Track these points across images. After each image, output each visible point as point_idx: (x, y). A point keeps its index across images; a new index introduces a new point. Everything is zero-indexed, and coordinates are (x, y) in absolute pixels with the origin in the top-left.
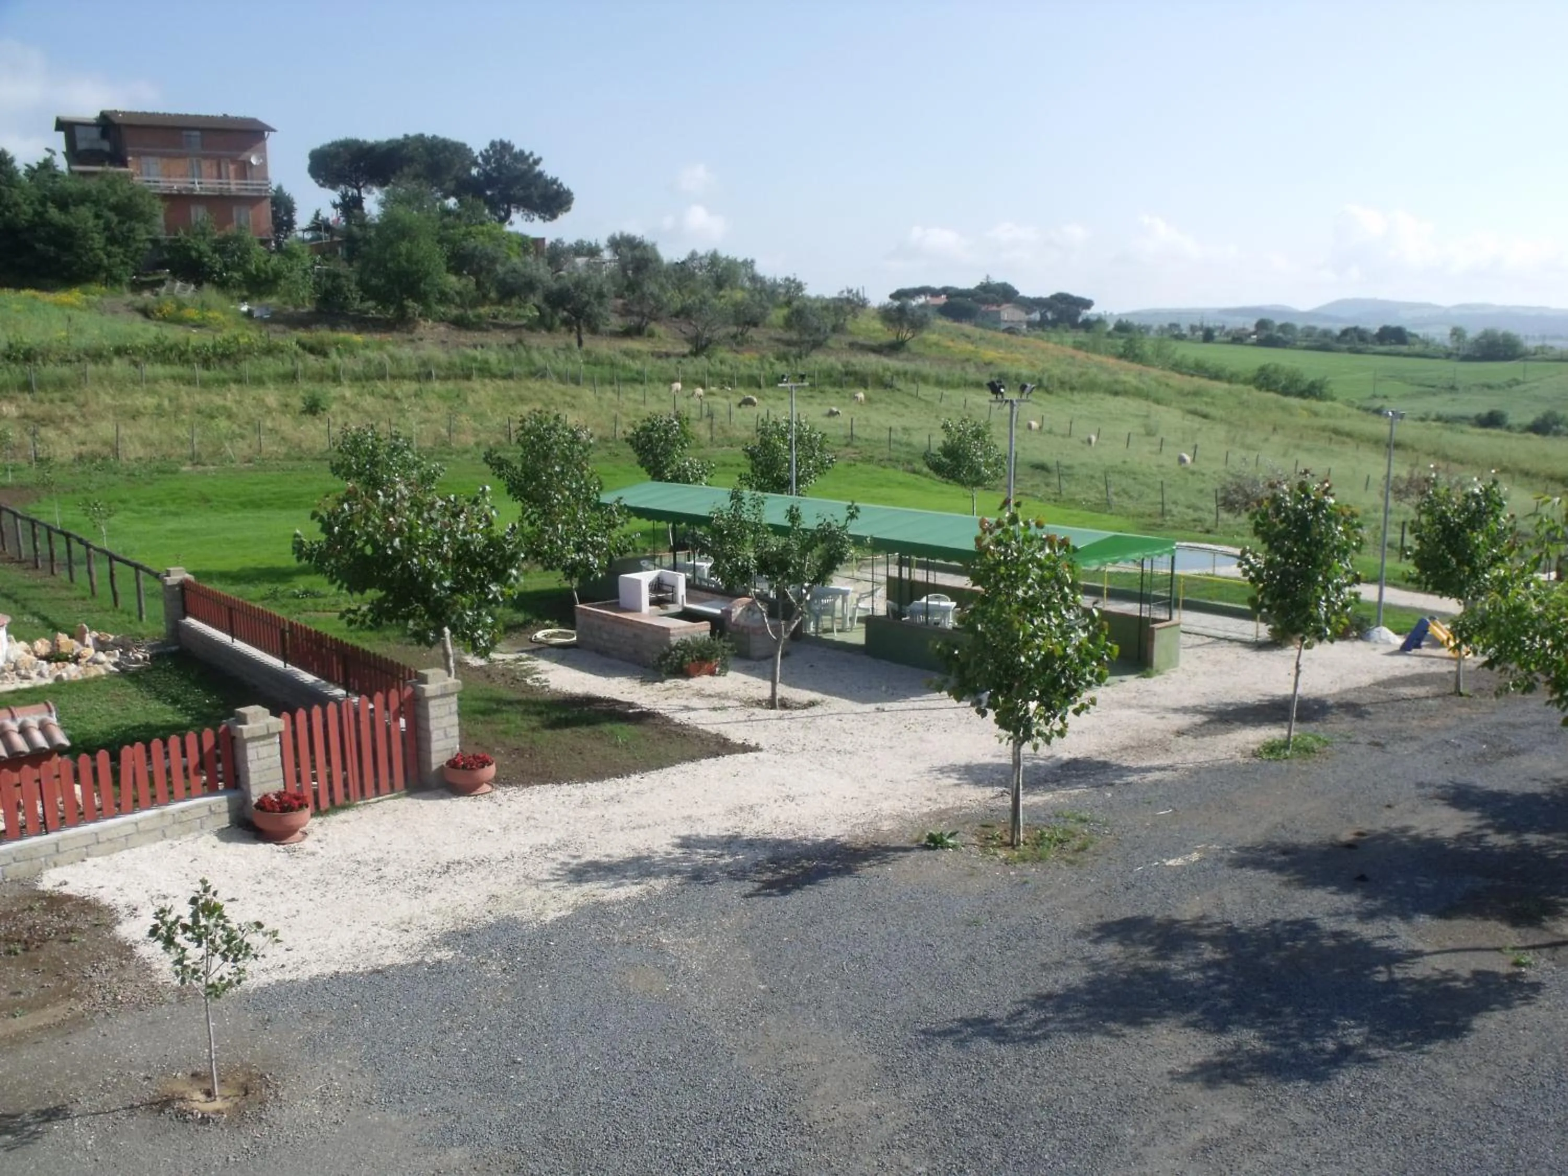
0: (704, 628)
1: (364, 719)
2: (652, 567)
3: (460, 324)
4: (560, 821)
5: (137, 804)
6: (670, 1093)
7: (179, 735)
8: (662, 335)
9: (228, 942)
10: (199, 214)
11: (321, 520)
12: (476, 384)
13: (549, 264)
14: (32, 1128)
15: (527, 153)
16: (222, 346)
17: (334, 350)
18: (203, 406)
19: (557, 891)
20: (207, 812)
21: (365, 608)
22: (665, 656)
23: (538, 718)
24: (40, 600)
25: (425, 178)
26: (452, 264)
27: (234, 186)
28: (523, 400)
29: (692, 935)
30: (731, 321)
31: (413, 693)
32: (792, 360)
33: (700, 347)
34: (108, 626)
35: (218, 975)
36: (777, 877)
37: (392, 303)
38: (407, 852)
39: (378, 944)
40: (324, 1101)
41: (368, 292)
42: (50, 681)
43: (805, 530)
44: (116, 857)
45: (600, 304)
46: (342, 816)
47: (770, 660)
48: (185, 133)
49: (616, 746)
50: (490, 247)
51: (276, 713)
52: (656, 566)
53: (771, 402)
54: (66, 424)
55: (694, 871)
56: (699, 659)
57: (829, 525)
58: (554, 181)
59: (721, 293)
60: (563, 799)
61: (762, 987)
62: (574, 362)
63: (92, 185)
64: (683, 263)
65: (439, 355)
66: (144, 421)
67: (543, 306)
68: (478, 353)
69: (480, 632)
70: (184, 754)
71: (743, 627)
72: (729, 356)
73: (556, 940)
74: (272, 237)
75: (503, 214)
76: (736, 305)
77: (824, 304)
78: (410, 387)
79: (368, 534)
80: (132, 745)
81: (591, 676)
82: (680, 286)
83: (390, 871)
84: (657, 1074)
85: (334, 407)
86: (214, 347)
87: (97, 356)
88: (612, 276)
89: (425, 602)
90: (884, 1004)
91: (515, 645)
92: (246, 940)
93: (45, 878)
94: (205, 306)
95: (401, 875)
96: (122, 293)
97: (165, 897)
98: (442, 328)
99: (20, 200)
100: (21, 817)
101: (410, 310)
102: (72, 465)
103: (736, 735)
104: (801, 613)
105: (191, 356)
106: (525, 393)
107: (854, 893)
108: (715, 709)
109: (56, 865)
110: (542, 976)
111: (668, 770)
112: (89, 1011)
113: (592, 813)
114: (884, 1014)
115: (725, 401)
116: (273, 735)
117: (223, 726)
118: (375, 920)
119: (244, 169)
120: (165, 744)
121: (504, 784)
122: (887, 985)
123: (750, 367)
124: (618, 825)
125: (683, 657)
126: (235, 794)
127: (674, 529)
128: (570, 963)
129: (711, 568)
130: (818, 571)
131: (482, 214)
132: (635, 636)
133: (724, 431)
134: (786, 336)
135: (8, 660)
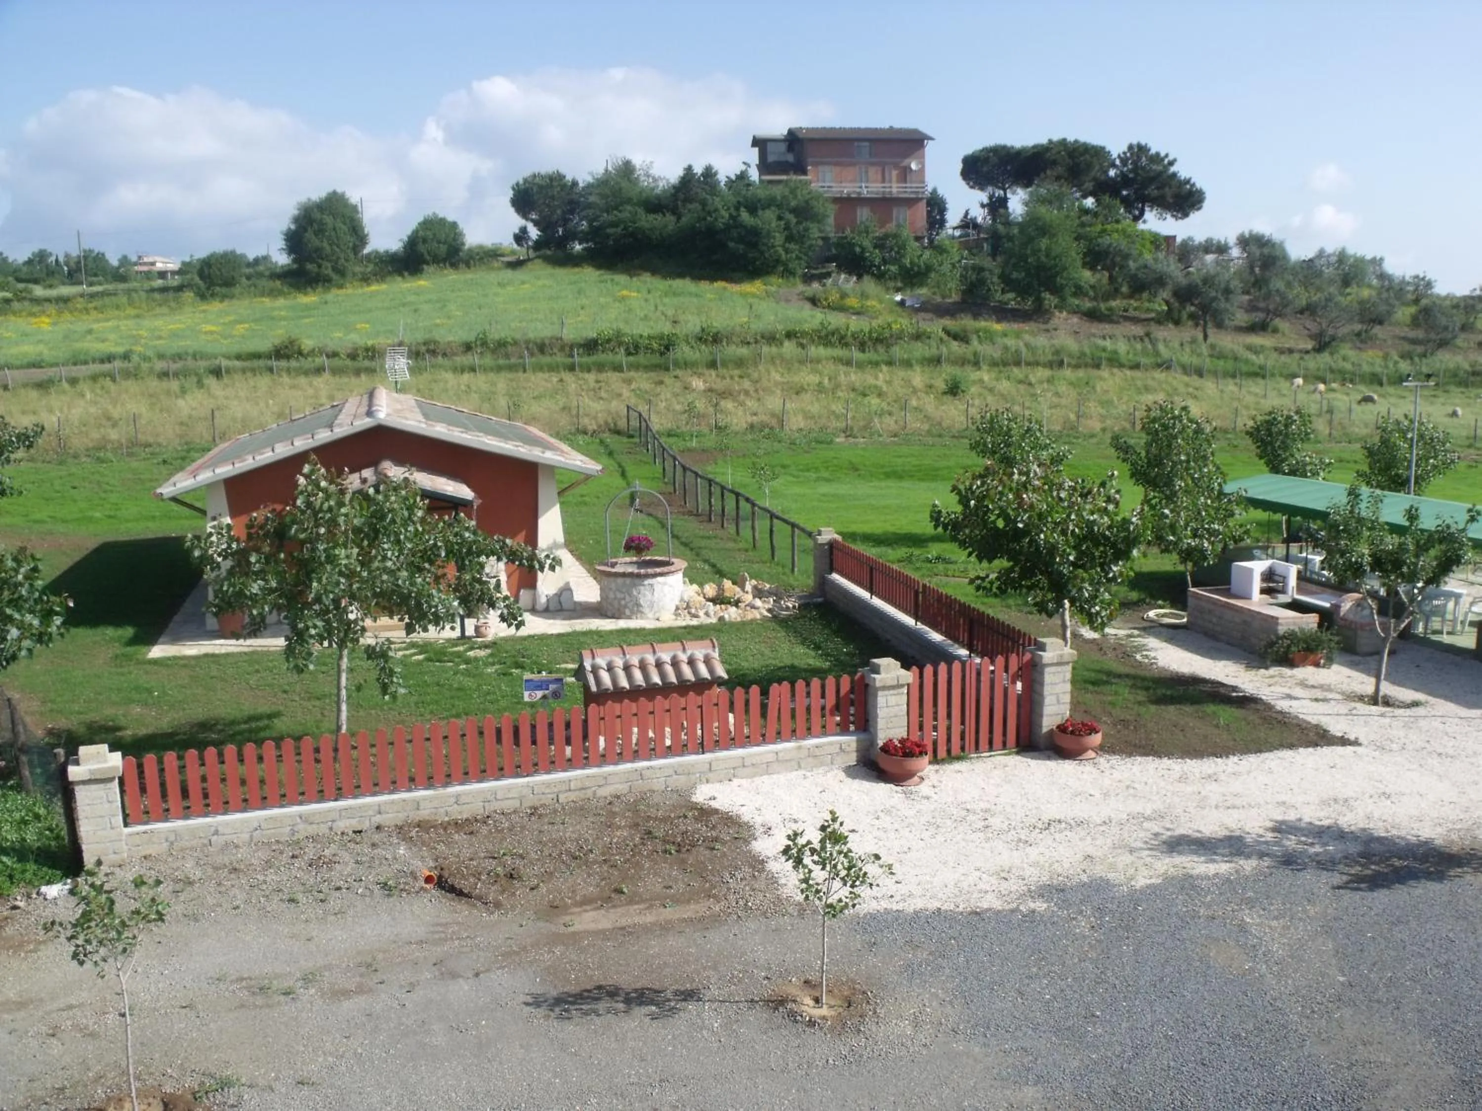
0: (1311, 621)
1: (985, 679)
2: (1264, 556)
3: (1093, 316)
4: (1158, 793)
5: (779, 736)
6: (1238, 1069)
7: (821, 678)
8: (1286, 331)
9: (849, 869)
10: (863, 214)
11: (959, 493)
12: (1105, 373)
13: (1180, 260)
14: (672, 1004)
15: (1163, 154)
16: (876, 331)
17: (975, 337)
18: (857, 384)
19: (1149, 859)
20: (838, 750)
21: (993, 576)
22: (1272, 644)
23: (1144, 693)
24: (711, 549)
25: (1066, 179)
26: (1088, 259)
27: (895, 189)
28: (1147, 389)
29: (1276, 918)
30: (1356, 318)
31: (1032, 659)
32: (1416, 359)
33: (1323, 344)
34: (765, 576)
35: (836, 897)
36: (1369, 872)
37: (1030, 296)
38: (1013, 806)
39: (978, 887)
40: (916, 1024)
41: (1008, 283)
42: (714, 620)
43: (1422, 531)
44: (758, 780)
45: (1227, 300)
46: (957, 766)
47: (1376, 657)
48: (856, 144)
49: (1217, 726)
50: (1123, 244)
51: (906, 666)
52: (1268, 557)
53: (1393, 400)
54: (742, 397)
55: (1283, 856)
56: (1305, 650)
57: (1448, 527)
58: (1188, 181)
59: (1348, 290)
60: (1163, 772)
61: (1341, 979)
62: (1199, 355)
63: (777, 192)
64: (1311, 260)
65: (1071, 344)
66: (807, 397)
67: (1172, 300)
68: (1108, 344)
69: (1097, 608)
70: (823, 696)
71: (1352, 622)
72: (1351, 353)
73: (1145, 906)
74: (925, 234)
75: (1137, 213)
76: (1361, 302)
77: (1455, 301)
78: (1042, 373)
79: (1001, 508)
80: (780, 683)
81: (1199, 657)
82: (1306, 284)
83: (996, 822)
84: (1228, 1048)
85: (973, 390)
86: (870, 332)
87: (771, 338)
88: (1238, 273)
89: (1049, 574)
90: (1466, 1016)
91: (1127, 622)
92: (864, 869)
93: (698, 792)
94: (864, 296)
95: (1005, 827)
96: (794, 285)
97: (796, 821)
98: (1075, 320)
99: (720, 207)
100: (684, 737)
101: (1047, 302)
102: (745, 434)
103: (1336, 728)
104: (1412, 613)
105: (849, 339)
106: (1150, 382)
107: (1444, 898)
108: (1317, 700)
109: (707, 782)
110: (1128, 938)
111: (1266, 755)
112: (724, 912)
113: (1189, 789)
114: (1466, 1026)
115: (1345, 398)
116: (902, 686)
117: (859, 674)
118: (978, 865)
119: (905, 174)
120: (808, 685)
121: (1108, 752)
122: (1471, 996)
123: (1372, 364)
124: (1214, 803)
125: (1289, 646)
126: (863, 736)
127: (1288, 522)
128: (1156, 929)
129: (1322, 562)
130: (1433, 572)
131: (1118, 213)
132: (1245, 622)
133: (1344, 428)
134: (1412, 334)
135: (682, 600)
